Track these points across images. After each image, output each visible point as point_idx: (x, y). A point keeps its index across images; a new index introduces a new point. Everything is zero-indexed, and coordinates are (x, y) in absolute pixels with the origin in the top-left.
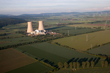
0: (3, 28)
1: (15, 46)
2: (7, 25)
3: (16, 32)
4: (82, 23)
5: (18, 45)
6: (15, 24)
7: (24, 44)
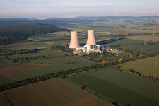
0: (29, 39)
1: (63, 74)
2: (34, 34)
3: (52, 47)
4: (148, 34)
5: (68, 72)
6: (46, 33)
7: (77, 70)
